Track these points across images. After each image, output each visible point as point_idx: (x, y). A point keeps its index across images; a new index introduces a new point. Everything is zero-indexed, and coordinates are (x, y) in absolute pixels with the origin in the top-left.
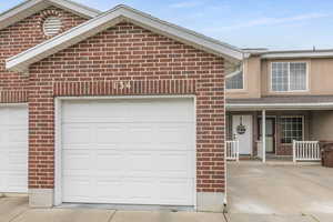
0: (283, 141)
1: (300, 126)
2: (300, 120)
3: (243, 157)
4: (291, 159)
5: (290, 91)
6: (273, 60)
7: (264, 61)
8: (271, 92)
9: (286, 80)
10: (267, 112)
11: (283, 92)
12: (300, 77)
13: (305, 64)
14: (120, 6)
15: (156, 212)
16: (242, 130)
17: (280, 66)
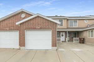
0: (72, 38)
1: (76, 35)
2: (76, 33)
3: (63, 42)
4: (73, 42)
5: (73, 27)
6: (70, 19)
7: (68, 20)
8: (69, 27)
9: (73, 24)
10: (68, 32)
11: (72, 27)
12: (76, 23)
13: (77, 21)
14: (37, 14)
15: (44, 51)
16: (62, 35)
17: (71, 21)
